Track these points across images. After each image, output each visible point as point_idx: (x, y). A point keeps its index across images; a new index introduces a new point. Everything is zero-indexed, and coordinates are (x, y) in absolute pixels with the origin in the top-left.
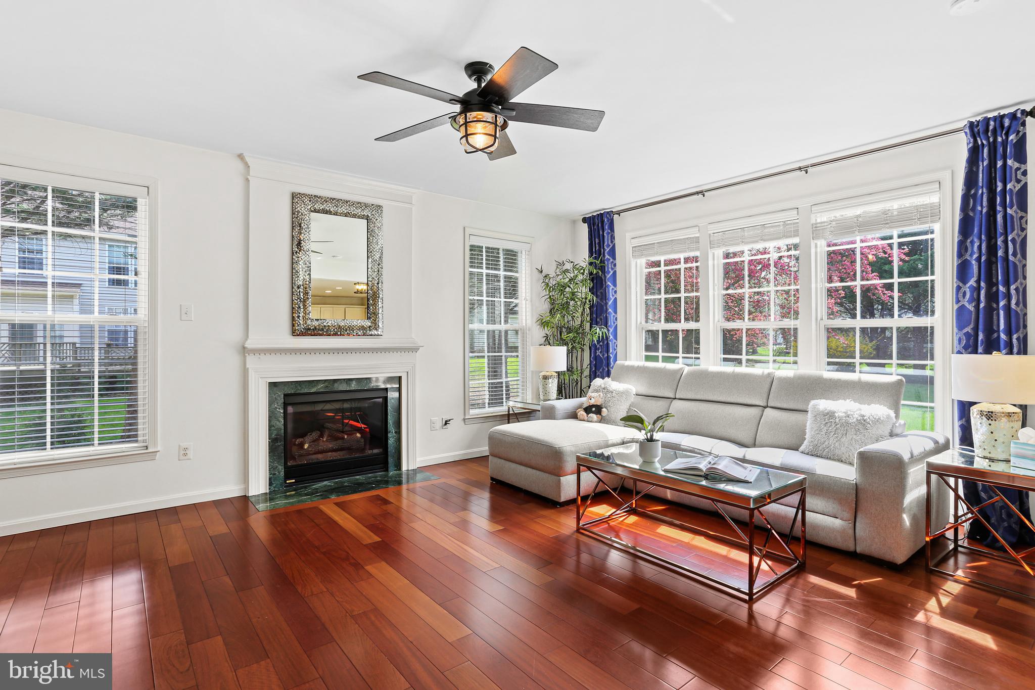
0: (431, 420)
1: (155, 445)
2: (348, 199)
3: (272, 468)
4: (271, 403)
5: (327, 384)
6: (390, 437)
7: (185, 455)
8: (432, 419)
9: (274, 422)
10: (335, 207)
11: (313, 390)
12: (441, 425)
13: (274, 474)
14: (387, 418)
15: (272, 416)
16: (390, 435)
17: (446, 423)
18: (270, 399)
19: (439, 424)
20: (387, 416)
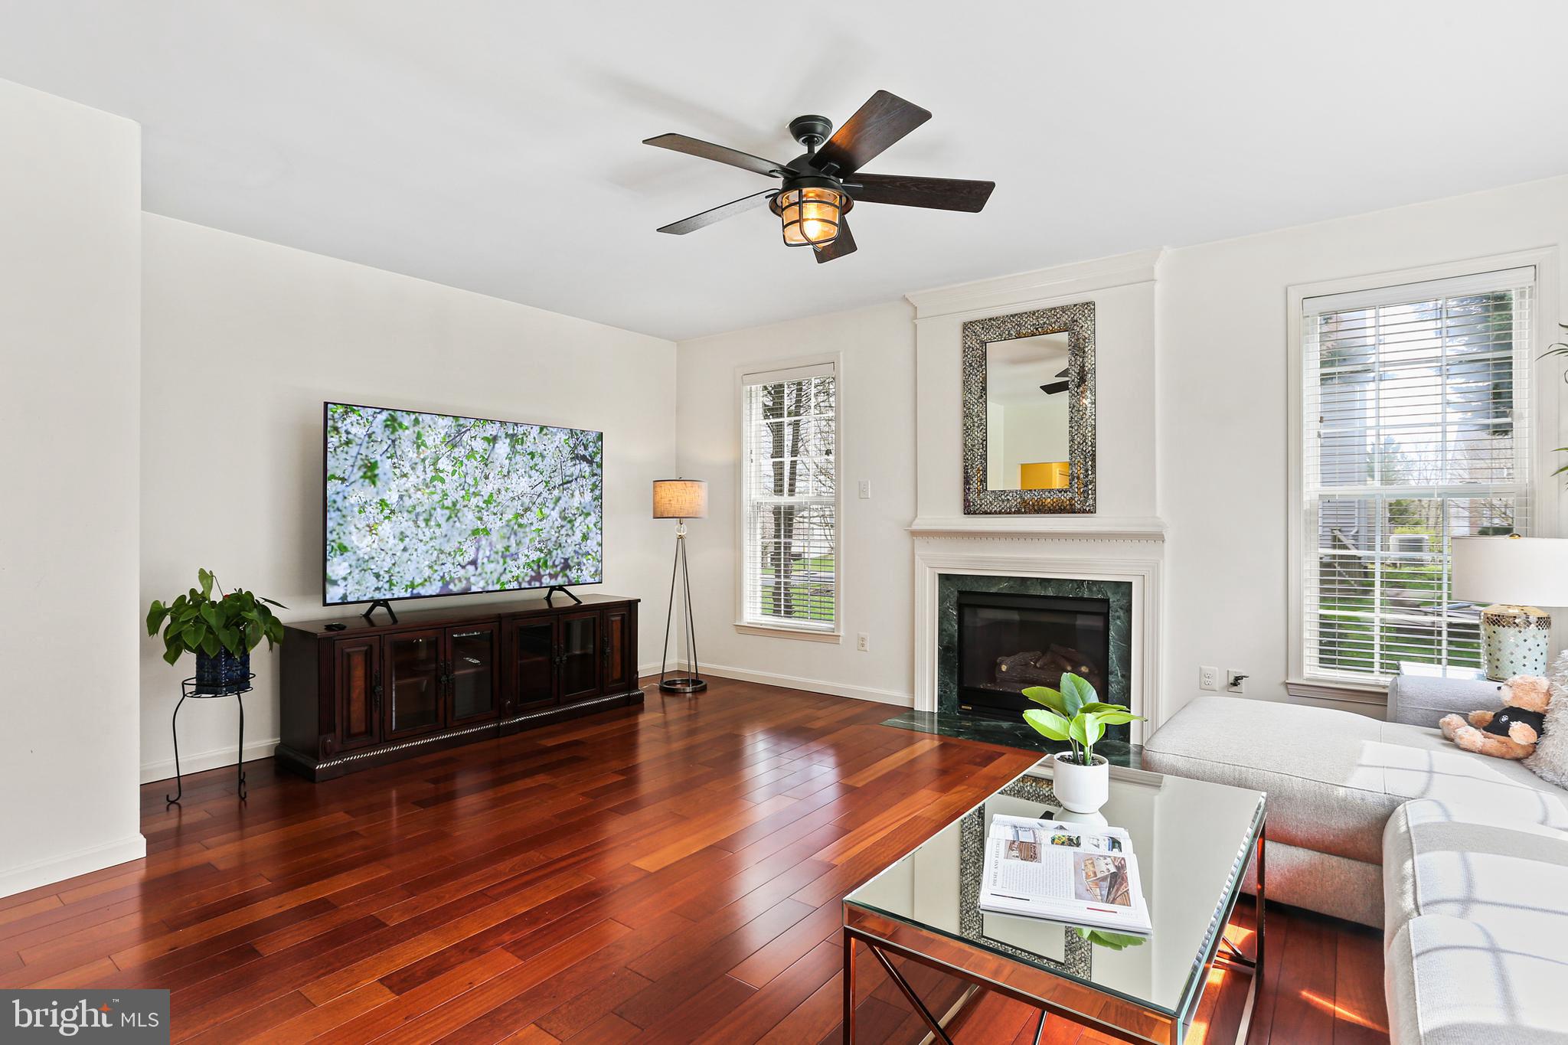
0: (1201, 669)
1: (839, 631)
2: (1035, 308)
3: (942, 685)
4: (942, 600)
5: (1012, 583)
6: (1113, 682)
7: (863, 645)
8: (1203, 667)
9: (946, 626)
10: (1016, 327)
11: (993, 590)
12: (1226, 683)
13: (945, 692)
14: (1108, 650)
15: (943, 616)
16: (1111, 678)
17: (1236, 681)
18: (941, 595)
19: (1221, 680)
20: (1108, 647)
